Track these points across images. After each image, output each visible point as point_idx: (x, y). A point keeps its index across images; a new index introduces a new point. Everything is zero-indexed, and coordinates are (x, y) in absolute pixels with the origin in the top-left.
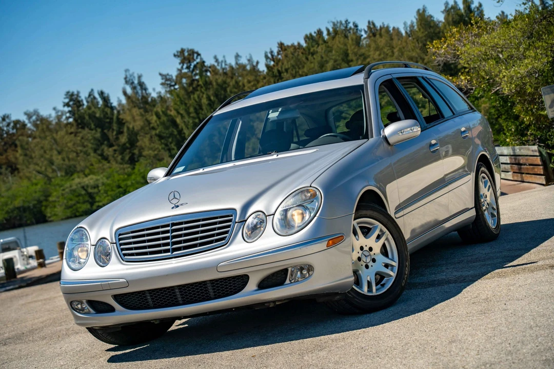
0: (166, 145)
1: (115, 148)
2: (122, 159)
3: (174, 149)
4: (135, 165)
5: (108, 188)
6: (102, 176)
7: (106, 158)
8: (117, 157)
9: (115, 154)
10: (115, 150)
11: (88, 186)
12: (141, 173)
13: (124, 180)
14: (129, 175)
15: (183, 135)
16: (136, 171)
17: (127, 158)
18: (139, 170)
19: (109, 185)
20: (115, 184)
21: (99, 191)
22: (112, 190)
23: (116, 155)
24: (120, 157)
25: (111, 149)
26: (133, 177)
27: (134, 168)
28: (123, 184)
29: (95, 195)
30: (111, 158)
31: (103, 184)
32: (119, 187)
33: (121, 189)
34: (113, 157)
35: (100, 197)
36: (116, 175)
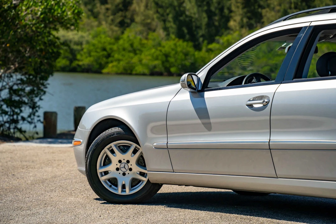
0: (162, 15)
1: (108, 6)
2: (112, 20)
3: (169, 22)
4: (125, 29)
5: (92, 48)
6: (87, 33)
7: (96, 16)
8: (108, 16)
9: (107, 12)
10: (107, 9)
11: (71, 41)
12: (130, 40)
13: (110, 44)
14: (117, 39)
15: (182, 9)
16: (125, 36)
17: (119, 20)
18: (128, 37)
19: (94, 45)
20: (100, 45)
21: (82, 49)
22: (96, 52)
23: (107, 14)
24: (111, 17)
25: (103, 7)
26: (121, 42)
27: (123, 33)
28: (108, 47)
29: (76, 52)
30: (101, 16)
31: (88, 42)
32: (104, 49)
33: (105, 53)
34: (104, 15)
35: (82, 55)
36: (103, 36)
